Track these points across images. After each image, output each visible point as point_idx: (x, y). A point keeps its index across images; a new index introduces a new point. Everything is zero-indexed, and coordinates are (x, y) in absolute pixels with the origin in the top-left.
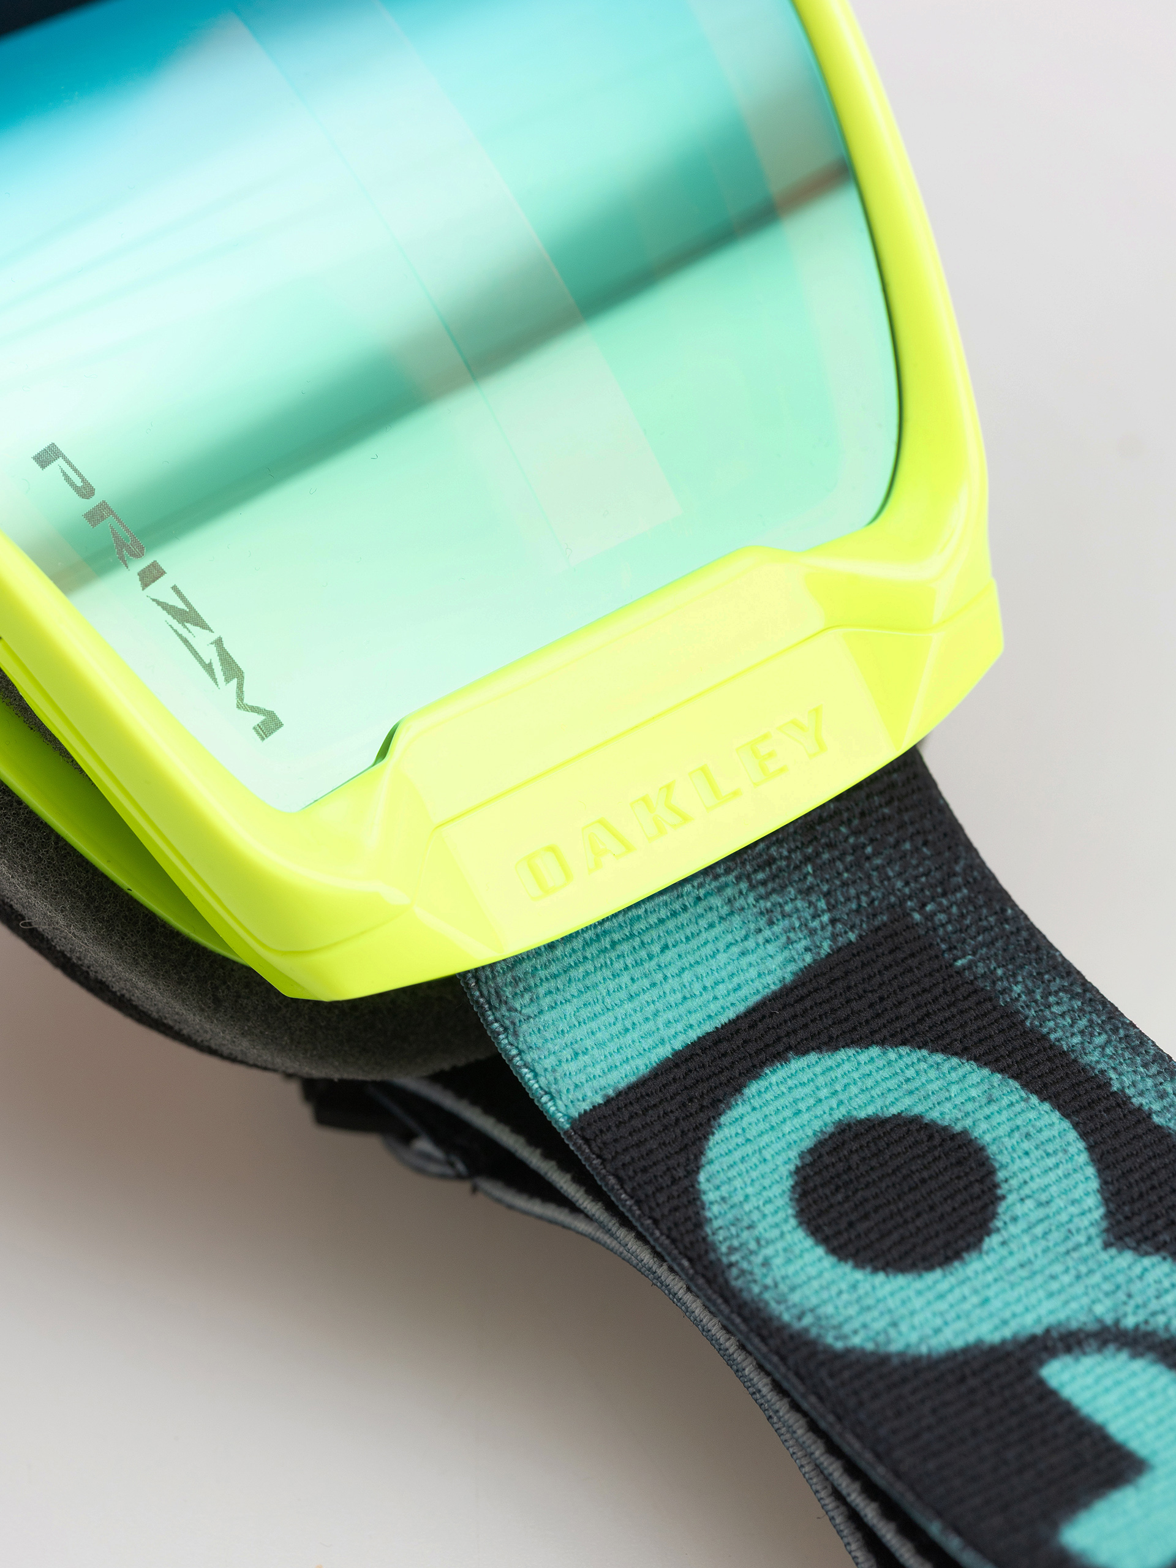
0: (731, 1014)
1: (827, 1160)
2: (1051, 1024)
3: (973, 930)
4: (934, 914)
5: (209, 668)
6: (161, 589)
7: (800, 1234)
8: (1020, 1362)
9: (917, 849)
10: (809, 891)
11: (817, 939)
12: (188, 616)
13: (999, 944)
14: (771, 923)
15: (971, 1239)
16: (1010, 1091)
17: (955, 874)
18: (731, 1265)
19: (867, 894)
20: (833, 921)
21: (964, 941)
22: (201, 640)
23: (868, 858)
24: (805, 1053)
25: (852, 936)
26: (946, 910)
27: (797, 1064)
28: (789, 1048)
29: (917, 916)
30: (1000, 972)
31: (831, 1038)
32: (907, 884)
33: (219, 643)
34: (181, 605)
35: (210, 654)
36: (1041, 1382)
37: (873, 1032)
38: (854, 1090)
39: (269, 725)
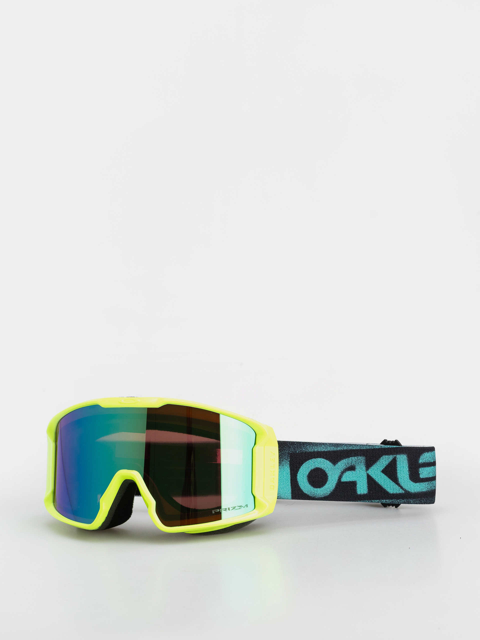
0: (290, 476)
1: (310, 481)
2: (309, 450)
3: (295, 448)
4: (291, 450)
5: (240, 508)
6: (231, 509)
7: (316, 489)
8: (339, 482)
9: (285, 448)
10: (283, 460)
11: (287, 463)
12: (234, 508)
13: (298, 447)
14: (284, 466)
15: (327, 476)
16: (314, 460)
17: (289, 445)
18: (314, 497)
19: (286, 455)
20: (287, 460)
21: (296, 450)
22: (237, 508)
23: (283, 453)
24: (298, 473)
25: (289, 460)
26: (292, 449)
27: (298, 475)
28: (296, 474)
29: (291, 452)
30: (301, 449)
31: (298, 470)
32: (287, 451)
33: (238, 506)
34: (233, 508)
35: (239, 508)
36: (342, 482)
37: (300, 465)
38: (304, 472)
39: (247, 506)
